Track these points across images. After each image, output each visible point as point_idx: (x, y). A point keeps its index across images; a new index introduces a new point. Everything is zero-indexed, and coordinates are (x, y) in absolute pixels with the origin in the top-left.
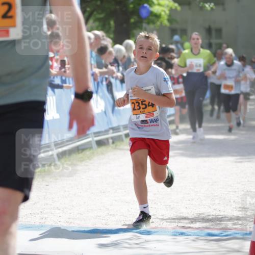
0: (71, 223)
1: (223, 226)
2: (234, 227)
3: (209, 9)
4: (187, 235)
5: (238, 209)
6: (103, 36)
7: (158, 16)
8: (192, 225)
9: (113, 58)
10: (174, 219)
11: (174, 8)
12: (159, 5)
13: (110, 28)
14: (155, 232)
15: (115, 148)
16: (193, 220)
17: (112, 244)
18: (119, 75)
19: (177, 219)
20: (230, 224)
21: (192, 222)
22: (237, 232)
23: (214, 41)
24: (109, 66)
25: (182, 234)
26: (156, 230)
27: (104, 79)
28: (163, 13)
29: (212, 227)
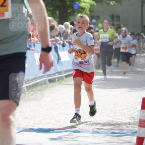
0: (34, 126)
1: (121, 128)
2: (127, 128)
3: (112, 4)
4: (101, 133)
5: (129, 119)
6: (52, 20)
7: (83, 9)
8: (103, 128)
9: (58, 32)
10: (93, 124)
11: (92, 4)
12: (84, 2)
13: (56, 15)
14: (82, 131)
15: (59, 84)
16: (104, 125)
17: (58, 138)
18: (62, 42)
19: (95, 124)
20: (125, 127)
21: (103, 126)
22: (129, 131)
23: (115, 23)
24: (56, 37)
25: (98, 132)
26: (83, 130)
27: (53, 44)
28: (86, 7)
29: (115, 128)
